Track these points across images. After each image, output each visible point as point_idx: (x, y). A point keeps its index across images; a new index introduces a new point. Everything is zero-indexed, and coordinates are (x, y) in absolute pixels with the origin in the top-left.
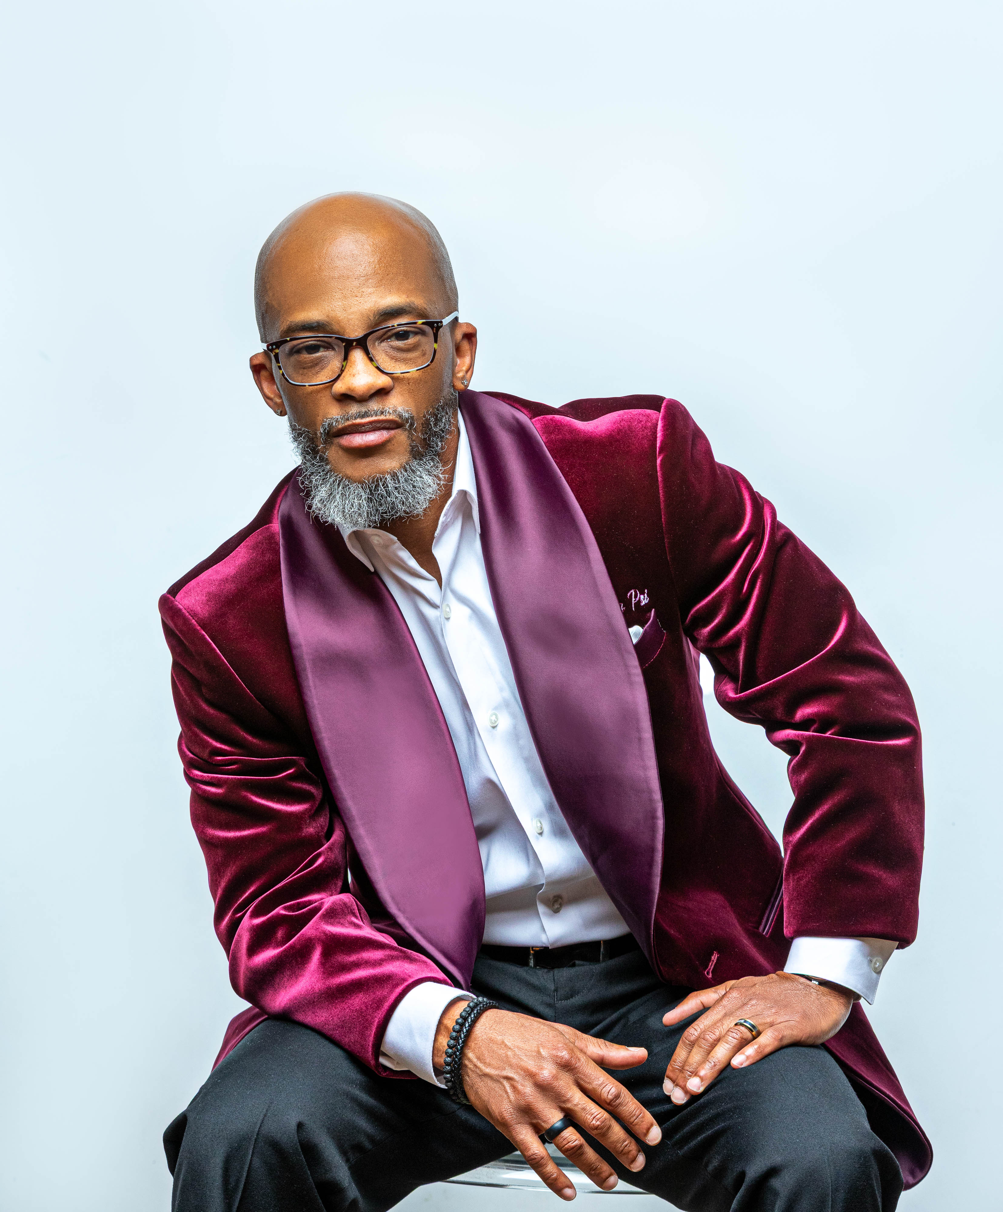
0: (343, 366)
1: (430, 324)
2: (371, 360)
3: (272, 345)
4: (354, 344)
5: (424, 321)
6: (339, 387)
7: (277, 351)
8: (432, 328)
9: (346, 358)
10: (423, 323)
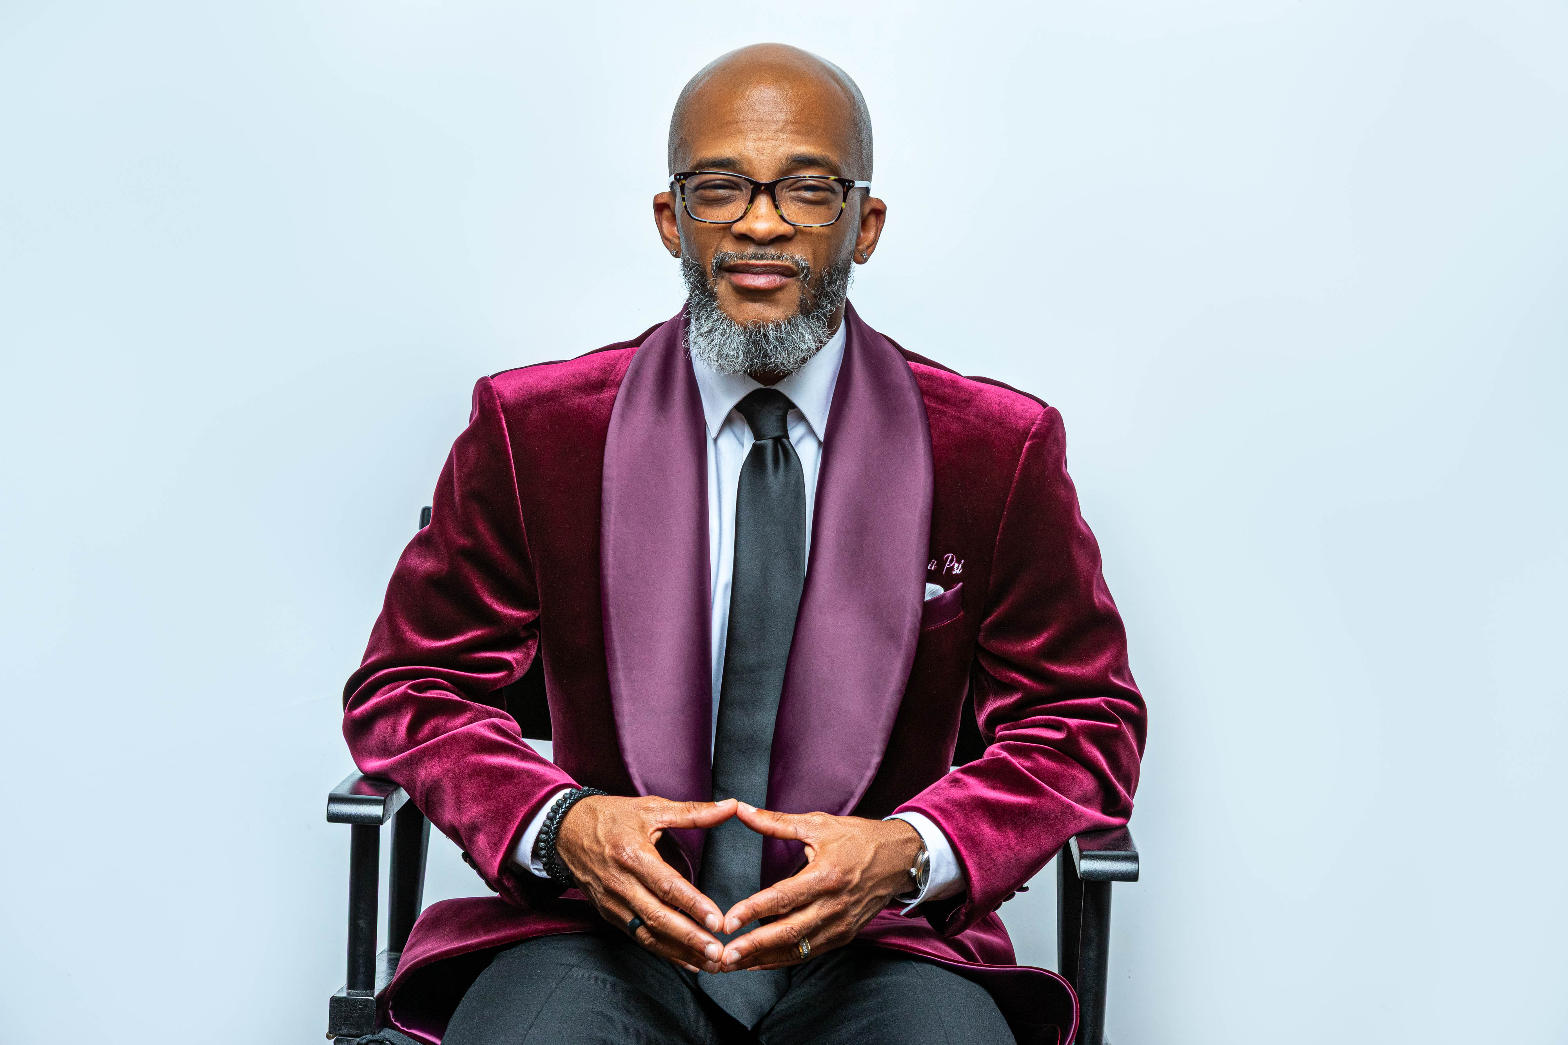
0: (747, 208)
1: (841, 181)
2: (777, 207)
3: (680, 174)
4: (763, 188)
5: (837, 177)
6: (740, 227)
7: (684, 182)
8: (843, 186)
9: (752, 201)
10: (835, 180)
